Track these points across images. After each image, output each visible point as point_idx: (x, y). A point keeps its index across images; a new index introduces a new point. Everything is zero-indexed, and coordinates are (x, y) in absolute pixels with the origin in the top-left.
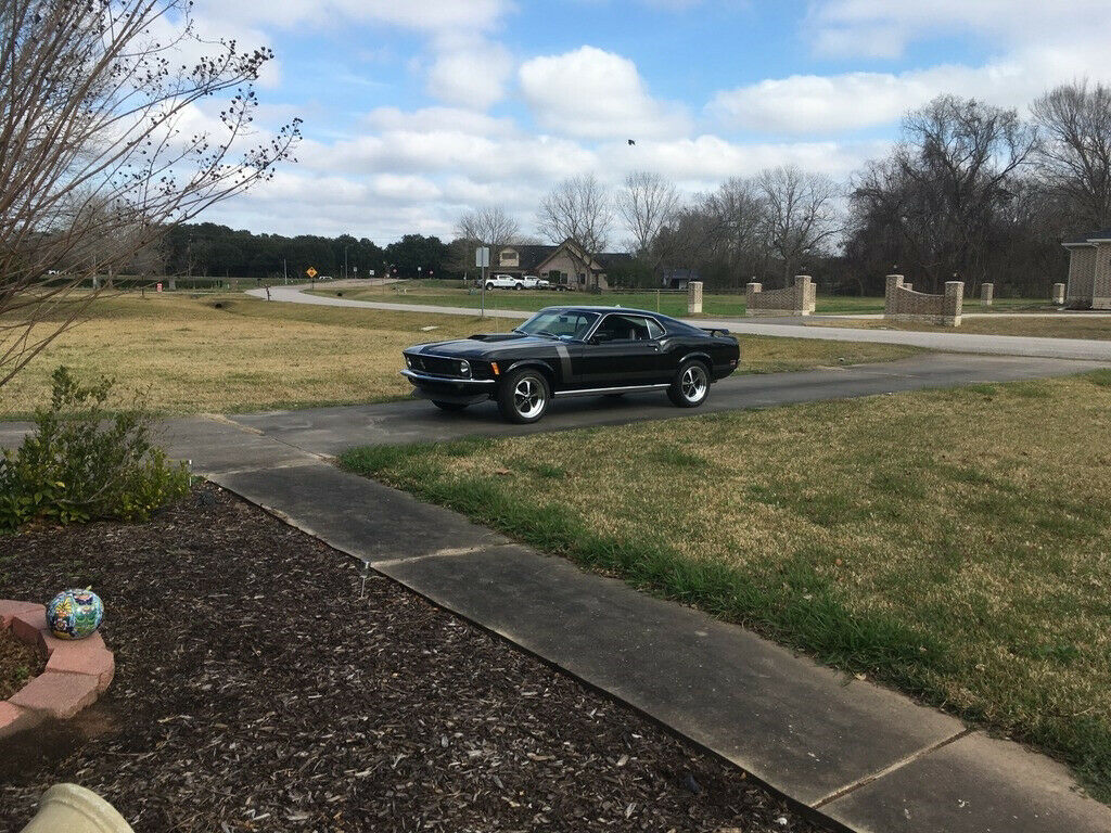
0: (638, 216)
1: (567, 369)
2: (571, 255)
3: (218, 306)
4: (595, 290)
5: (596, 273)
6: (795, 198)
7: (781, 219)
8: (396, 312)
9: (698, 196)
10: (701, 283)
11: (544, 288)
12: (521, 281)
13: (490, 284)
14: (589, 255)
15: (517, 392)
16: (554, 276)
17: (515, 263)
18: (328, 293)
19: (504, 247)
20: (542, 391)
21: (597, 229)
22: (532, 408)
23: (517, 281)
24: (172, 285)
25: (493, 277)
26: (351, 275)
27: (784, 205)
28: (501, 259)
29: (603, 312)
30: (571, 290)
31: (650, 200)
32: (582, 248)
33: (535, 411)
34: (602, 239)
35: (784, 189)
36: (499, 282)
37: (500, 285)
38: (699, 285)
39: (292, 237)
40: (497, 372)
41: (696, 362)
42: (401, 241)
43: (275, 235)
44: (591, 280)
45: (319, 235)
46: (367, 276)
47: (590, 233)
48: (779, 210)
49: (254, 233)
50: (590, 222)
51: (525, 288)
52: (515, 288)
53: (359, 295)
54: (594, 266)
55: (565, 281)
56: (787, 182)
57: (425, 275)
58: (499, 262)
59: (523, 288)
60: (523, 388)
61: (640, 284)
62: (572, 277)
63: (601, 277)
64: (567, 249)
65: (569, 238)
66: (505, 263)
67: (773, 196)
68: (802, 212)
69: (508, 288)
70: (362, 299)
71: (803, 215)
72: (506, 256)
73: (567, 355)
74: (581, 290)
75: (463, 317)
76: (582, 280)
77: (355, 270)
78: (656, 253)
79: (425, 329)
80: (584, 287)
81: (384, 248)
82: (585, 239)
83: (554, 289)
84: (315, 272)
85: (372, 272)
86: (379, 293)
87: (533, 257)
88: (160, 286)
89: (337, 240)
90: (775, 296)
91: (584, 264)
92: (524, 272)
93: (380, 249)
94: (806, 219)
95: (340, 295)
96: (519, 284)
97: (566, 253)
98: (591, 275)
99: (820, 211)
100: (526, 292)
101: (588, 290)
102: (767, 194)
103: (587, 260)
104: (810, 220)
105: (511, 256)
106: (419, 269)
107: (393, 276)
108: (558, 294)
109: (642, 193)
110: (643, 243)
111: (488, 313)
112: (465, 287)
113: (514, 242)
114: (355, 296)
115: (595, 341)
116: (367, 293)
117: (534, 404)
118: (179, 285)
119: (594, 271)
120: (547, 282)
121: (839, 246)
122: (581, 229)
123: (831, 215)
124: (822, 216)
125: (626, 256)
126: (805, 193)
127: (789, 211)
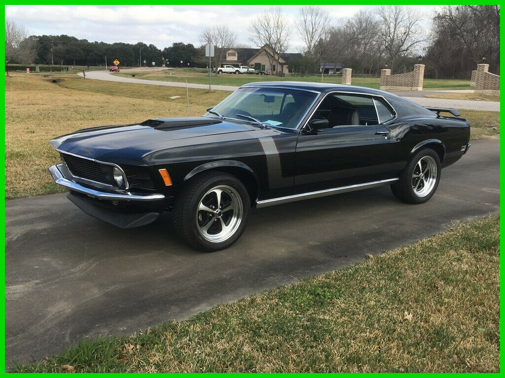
0: (307, 32)
1: (274, 168)
2: (268, 54)
3: (54, 81)
4: (281, 75)
5: (282, 65)
6: (398, 21)
7: (390, 34)
8: (156, 86)
9: (341, 20)
10: (351, 69)
11: (251, 73)
12: (238, 69)
13: (221, 70)
14: (278, 54)
15: (202, 206)
16: (258, 66)
17: (235, 58)
18: (126, 75)
19: (228, 49)
20: (238, 202)
21: (283, 38)
22: (224, 226)
23: (236, 69)
24: (38, 69)
25: (222, 67)
26: (143, 65)
27: (392, 25)
28: (227, 56)
29: (321, 90)
30: (267, 74)
31: (314, 21)
32: (274, 50)
33: (227, 232)
34: (285, 44)
35: (392, 16)
36: (225, 69)
37: (226, 71)
38: (349, 70)
39: (111, 43)
40: (168, 182)
41: (426, 150)
42: (172, 46)
43: (102, 42)
44: (279, 68)
45: (126, 43)
46: (151, 66)
47: (279, 41)
48: (389, 28)
49: (90, 41)
50: (279, 35)
51: (241, 73)
52: (235, 73)
53: (144, 76)
54: (281, 61)
55: (264, 69)
56: (394, 11)
57: (185, 65)
58: (226, 57)
59: (240, 73)
60: (211, 200)
61: (307, 72)
62: (268, 67)
63: (285, 67)
64: (265, 50)
65: (267, 44)
66: (229, 58)
67: (386, 20)
68: (402, 30)
69: (231, 73)
70: (146, 79)
71: (403, 31)
72: (230, 54)
73: (275, 152)
74: (273, 74)
75: (198, 90)
76: (274, 68)
77: (145, 62)
78: (316, 53)
79: (172, 98)
80: (275, 72)
81: (162, 51)
82: (276, 44)
83: (257, 74)
84: (118, 63)
85: (154, 63)
86: (155, 75)
87: (246, 55)
88: (28, 69)
89: (136, 45)
90: (399, 78)
91: (275, 59)
92: (240, 64)
93: (160, 51)
94: (405, 33)
95: (133, 76)
96: (237, 71)
97: (264, 52)
98: (279, 65)
99: (413, 28)
100: (242, 75)
101: (277, 75)
102: (382, 19)
103: (276, 57)
104: (407, 34)
105: (233, 55)
106: (182, 62)
107: (167, 66)
108: (260, 77)
109: (309, 18)
110: (309, 47)
111: (214, 87)
112: (206, 72)
113: (235, 46)
114: (142, 77)
115: (313, 129)
116: (150, 75)
117: (227, 222)
118: (42, 69)
119: (280, 64)
120: (253, 70)
121: (424, 49)
122: (274, 38)
123: (419, 31)
124: (413, 31)
125: (299, 55)
126: (405, 18)
127: (395, 29)
